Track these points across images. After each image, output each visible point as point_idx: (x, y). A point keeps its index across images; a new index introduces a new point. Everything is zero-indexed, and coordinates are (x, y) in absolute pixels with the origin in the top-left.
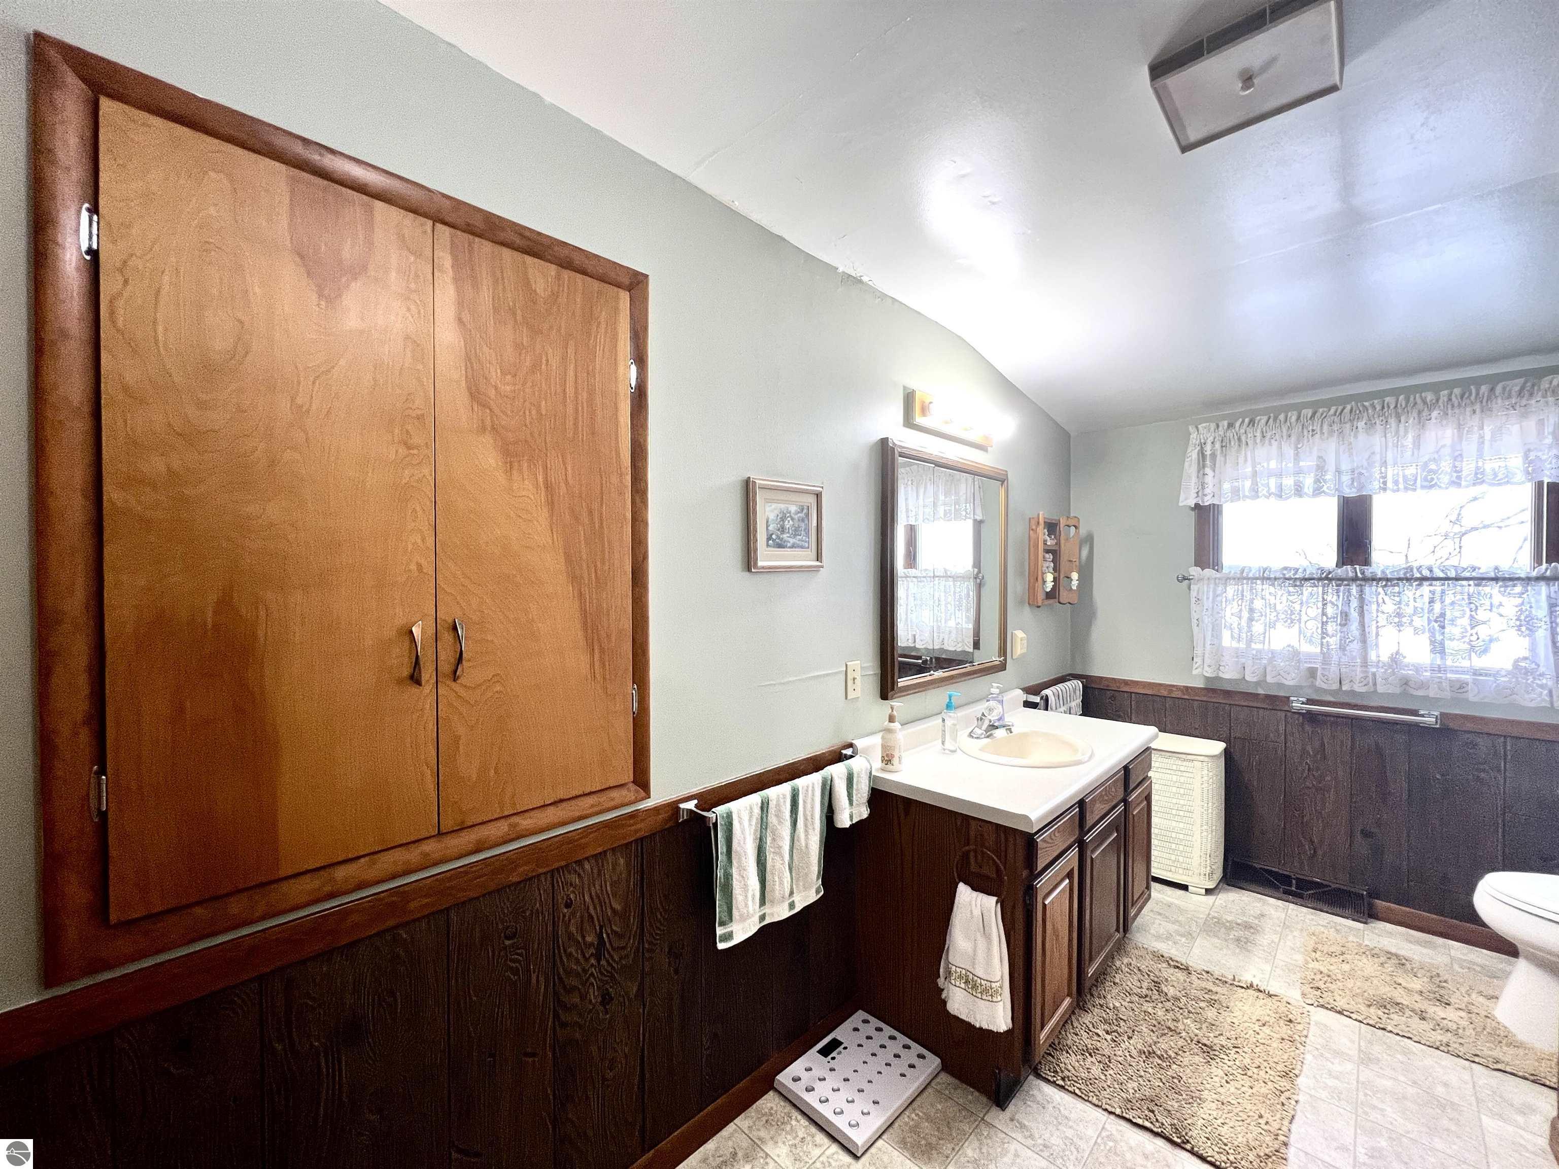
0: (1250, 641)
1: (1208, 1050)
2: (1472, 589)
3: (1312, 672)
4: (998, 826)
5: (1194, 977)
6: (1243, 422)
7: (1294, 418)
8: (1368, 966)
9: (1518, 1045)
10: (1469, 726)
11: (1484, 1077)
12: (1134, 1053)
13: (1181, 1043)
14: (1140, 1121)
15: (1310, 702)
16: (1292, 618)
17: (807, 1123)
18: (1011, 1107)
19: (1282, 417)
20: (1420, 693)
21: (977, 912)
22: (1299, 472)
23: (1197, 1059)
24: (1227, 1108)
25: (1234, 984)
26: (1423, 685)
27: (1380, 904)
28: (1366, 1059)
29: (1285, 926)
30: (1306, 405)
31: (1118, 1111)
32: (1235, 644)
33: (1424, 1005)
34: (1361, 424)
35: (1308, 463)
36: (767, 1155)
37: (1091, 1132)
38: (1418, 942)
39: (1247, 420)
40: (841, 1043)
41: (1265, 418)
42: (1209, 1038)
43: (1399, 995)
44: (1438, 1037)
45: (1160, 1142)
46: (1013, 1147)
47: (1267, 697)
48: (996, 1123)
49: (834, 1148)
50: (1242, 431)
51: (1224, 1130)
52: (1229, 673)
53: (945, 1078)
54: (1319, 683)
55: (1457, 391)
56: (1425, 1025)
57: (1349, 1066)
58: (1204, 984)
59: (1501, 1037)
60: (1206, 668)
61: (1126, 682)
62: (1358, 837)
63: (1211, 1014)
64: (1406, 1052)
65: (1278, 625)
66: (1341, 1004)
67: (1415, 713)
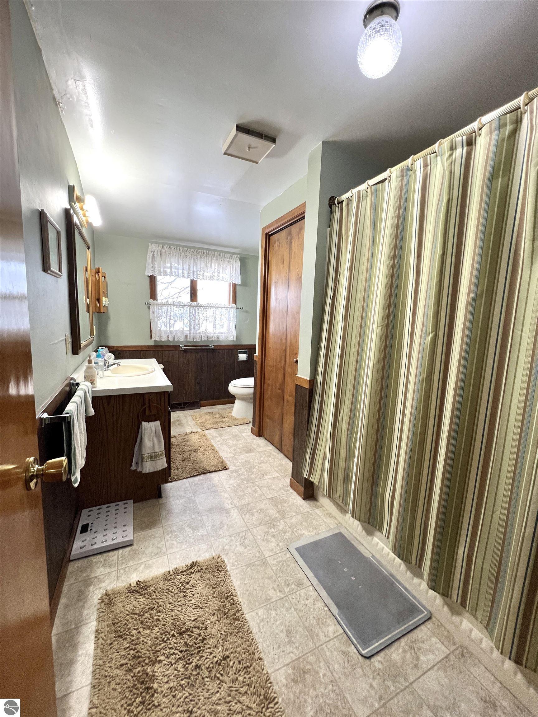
0: (170, 327)
1: (195, 451)
2: (221, 310)
3: (186, 336)
4: (157, 393)
5: (177, 437)
6: (167, 247)
7: (182, 250)
8: (207, 417)
9: (238, 419)
10: (219, 348)
11: (238, 427)
12: (181, 462)
13: (188, 453)
14: (195, 474)
15: (185, 346)
16: (182, 318)
17: (100, 556)
18: (163, 495)
19: (178, 248)
20: (211, 340)
21: (153, 429)
22: (183, 269)
23: (195, 454)
24: (208, 459)
25: (187, 434)
26: (212, 337)
27: (202, 402)
28: (221, 435)
29: (186, 417)
30: (186, 246)
31: (189, 476)
32: (165, 329)
33: (221, 420)
34: (199, 257)
35: (186, 267)
36: (96, 577)
37: (187, 485)
38: (211, 409)
39: (168, 246)
40: (88, 525)
41: (173, 248)
42: (193, 448)
43: (216, 420)
44: (227, 424)
45: (202, 476)
46: (173, 503)
47: (174, 346)
48: (164, 502)
49: (121, 551)
50: (167, 250)
51: (212, 463)
52: (164, 339)
53: (137, 504)
54: (188, 340)
55: (219, 253)
56: (224, 423)
57: (219, 438)
58: (181, 438)
59: (235, 419)
60: (157, 338)
61: (125, 347)
62: (197, 384)
63: (188, 443)
64: (225, 430)
65: (178, 321)
66: (209, 427)
67: (208, 346)
